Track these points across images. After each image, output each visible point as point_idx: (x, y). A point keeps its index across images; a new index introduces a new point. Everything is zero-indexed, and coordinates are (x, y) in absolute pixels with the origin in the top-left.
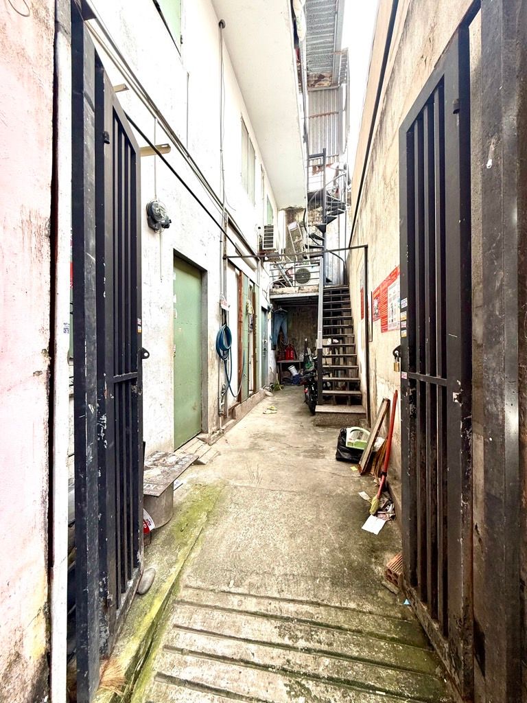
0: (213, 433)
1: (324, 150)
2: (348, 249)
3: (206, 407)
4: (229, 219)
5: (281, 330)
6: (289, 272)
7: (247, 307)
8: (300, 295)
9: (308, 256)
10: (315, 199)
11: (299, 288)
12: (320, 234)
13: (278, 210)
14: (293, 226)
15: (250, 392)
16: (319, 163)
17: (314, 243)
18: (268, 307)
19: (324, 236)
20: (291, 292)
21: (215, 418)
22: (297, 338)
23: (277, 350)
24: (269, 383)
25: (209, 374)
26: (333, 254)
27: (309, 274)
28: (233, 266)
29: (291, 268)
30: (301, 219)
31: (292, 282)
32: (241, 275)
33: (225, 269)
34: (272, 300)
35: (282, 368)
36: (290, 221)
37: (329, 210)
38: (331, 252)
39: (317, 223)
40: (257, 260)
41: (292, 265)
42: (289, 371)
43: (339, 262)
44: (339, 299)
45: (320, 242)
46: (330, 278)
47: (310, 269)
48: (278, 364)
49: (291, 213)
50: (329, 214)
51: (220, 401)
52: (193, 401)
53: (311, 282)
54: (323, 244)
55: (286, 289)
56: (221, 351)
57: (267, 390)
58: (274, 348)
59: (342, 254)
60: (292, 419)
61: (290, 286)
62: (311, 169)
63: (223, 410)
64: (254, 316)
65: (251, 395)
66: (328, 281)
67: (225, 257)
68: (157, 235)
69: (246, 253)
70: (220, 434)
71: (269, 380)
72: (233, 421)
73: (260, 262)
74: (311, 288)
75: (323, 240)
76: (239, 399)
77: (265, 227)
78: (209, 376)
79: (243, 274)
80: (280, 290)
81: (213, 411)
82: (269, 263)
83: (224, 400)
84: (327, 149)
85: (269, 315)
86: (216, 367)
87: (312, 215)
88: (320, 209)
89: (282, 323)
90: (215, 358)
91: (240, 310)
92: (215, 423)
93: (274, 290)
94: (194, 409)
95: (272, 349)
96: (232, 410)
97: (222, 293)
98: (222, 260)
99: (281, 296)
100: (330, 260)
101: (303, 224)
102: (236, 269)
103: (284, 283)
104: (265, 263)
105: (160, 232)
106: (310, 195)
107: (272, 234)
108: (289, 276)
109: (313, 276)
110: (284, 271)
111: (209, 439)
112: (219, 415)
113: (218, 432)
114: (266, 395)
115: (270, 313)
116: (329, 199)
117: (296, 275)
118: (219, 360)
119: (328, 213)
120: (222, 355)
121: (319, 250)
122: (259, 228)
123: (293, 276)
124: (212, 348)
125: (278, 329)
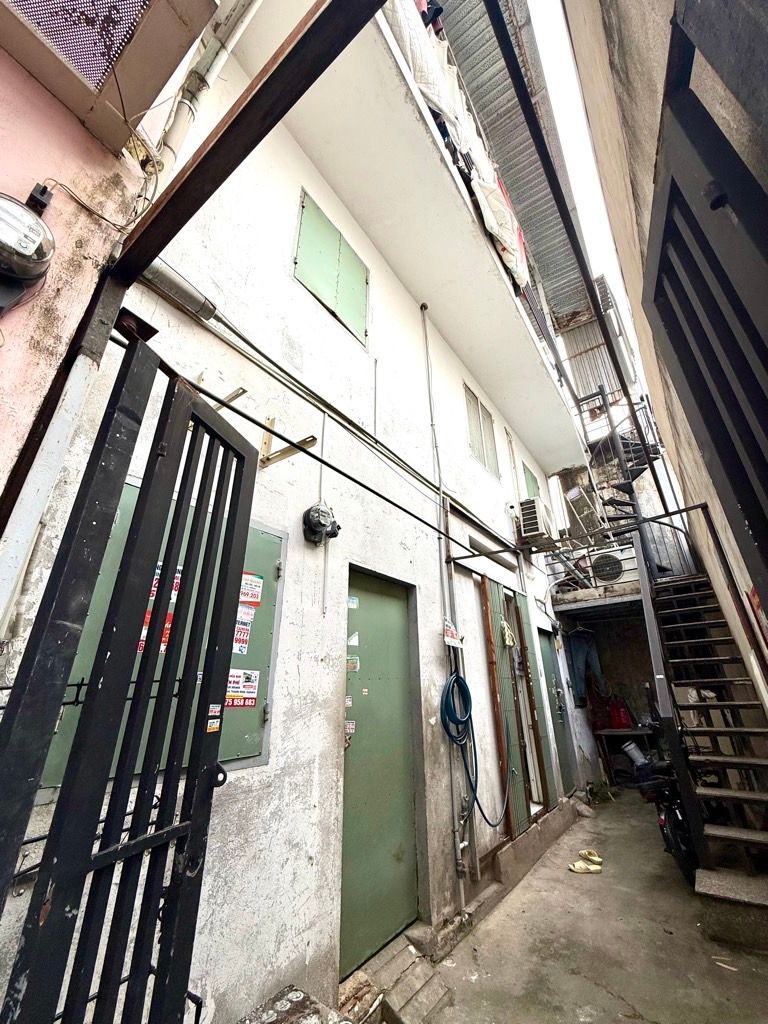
0: (446, 922)
1: (601, 388)
2: (683, 510)
3: (424, 854)
4: (451, 505)
5: (588, 666)
6: (581, 563)
7: (503, 635)
8: (608, 601)
9: (610, 534)
10: (601, 451)
11: (606, 589)
12: (626, 498)
13: (548, 477)
14: (573, 493)
15: (535, 809)
16: (598, 405)
17: (619, 513)
18: (553, 627)
19: (632, 498)
20: (592, 596)
21: (448, 883)
22: (627, 681)
23: (589, 706)
24: (583, 783)
25: (428, 775)
26: (660, 523)
27: (618, 562)
28: (468, 572)
29: (584, 557)
30: (586, 482)
31: (589, 580)
32: (483, 582)
33: (450, 577)
34: (559, 615)
35: (608, 747)
36: (567, 488)
37: (630, 460)
38: (654, 520)
39: (616, 482)
40: (515, 553)
41: (584, 552)
42: (626, 754)
43: (675, 536)
44: (692, 602)
45: (629, 509)
46: (665, 563)
47: (619, 556)
48: (597, 738)
49: (568, 477)
50: (632, 466)
51: (458, 840)
52: (395, 839)
53: (625, 577)
54: (635, 512)
55: (581, 593)
56: (452, 727)
57: (580, 799)
58: (580, 703)
59: (677, 520)
60: (640, 899)
61: (588, 587)
62: (586, 415)
63: (466, 862)
64: (523, 650)
65: (538, 816)
66: (662, 570)
67: (449, 560)
68: (321, 549)
69: (493, 547)
70: (461, 927)
71: (582, 776)
72: (494, 887)
73: (521, 556)
74: (628, 587)
75: (632, 505)
76: (508, 829)
77: (521, 504)
78: (428, 781)
79: (487, 580)
80: (569, 596)
81: (440, 865)
82: (542, 555)
83: (467, 836)
84: (606, 384)
85: (559, 640)
86: (444, 760)
87: (604, 473)
88: (616, 461)
89: (588, 653)
90: (440, 741)
91: (488, 641)
92: (448, 894)
93: (560, 596)
94: (399, 859)
95: (577, 706)
96: (491, 860)
97: (448, 618)
98: (444, 564)
99: (573, 606)
100: (657, 534)
101: (590, 489)
102: (474, 575)
103: (576, 583)
104: (533, 556)
105: (325, 545)
106: (592, 447)
107: (535, 512)
108: (583, 570)
109: (626, 566)
110: (571, 564)
111: (433, 942)
112: (460, 874)
113: (457, 919)
114: (580, 815)
115: (559, 637)
116: (626, 445)
117: (594, 567)
118: (450, 747)
119: (630, 464)
120: (454, 733)
121: (630, 521)
122: (512, 507)
123: (590, 570)
124: (433, 721)
125: (581, 665)
